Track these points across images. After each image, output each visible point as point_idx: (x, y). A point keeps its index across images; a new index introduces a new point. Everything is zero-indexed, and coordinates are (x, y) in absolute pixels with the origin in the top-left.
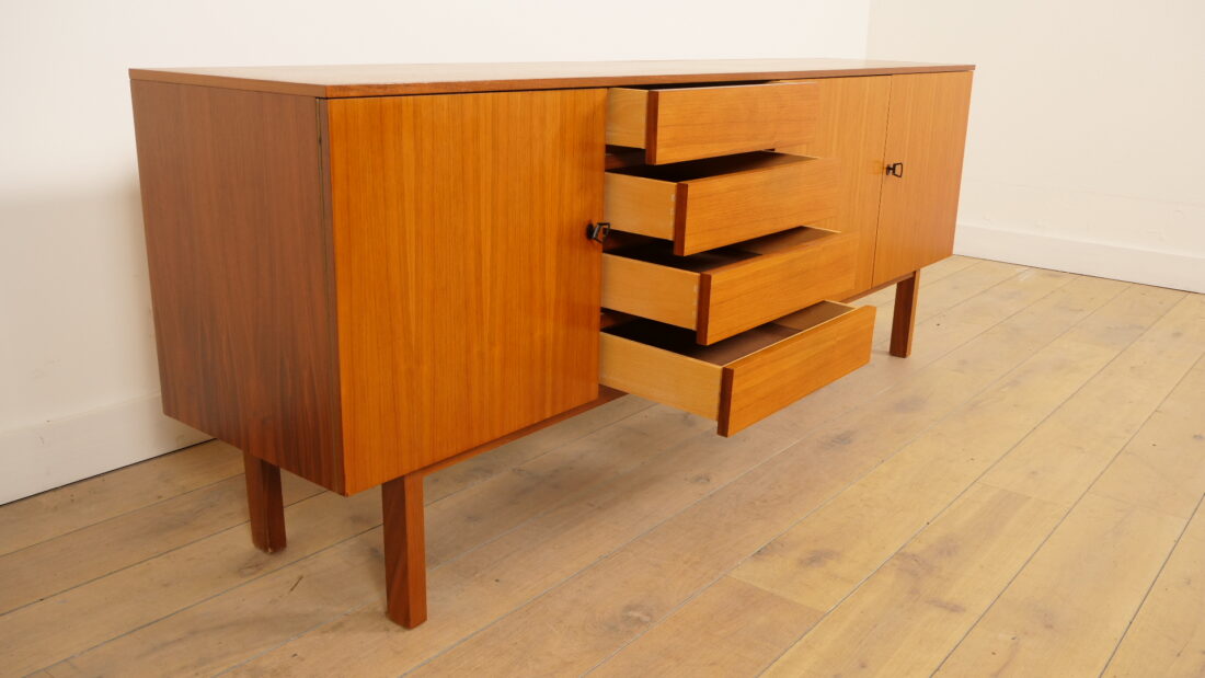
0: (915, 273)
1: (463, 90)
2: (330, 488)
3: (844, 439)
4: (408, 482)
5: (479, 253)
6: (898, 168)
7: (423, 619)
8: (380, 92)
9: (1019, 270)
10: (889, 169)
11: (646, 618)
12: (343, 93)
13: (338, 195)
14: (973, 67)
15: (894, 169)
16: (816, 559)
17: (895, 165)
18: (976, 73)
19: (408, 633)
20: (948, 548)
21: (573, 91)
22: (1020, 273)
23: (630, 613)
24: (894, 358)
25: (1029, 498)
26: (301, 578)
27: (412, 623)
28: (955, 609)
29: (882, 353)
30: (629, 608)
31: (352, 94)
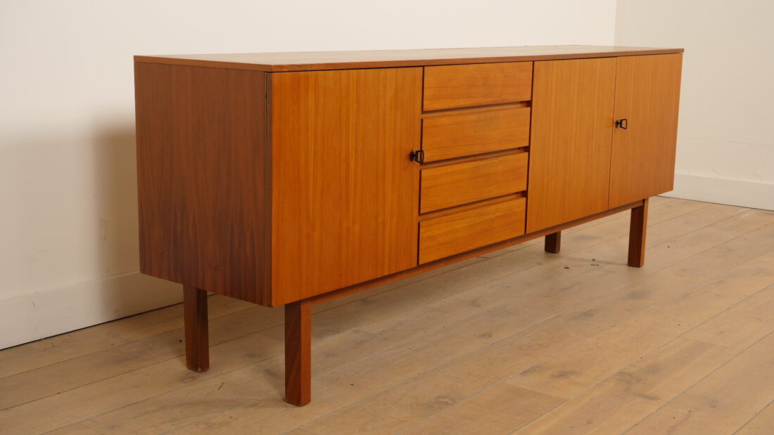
0: (644, 201)
1: (342, 68)
2: (261, 303)
3: (588, 314)
4: (303, 307)
5: (348, 165)
6: (624, 122)
7: (308, 401)
8: (298, 69)
9: (741, 210)
10: (617, 123)
11: (450, 402)
12: (281, 69)
13: (275, 127)
14: (682, 50)
15: (621, 123)
16: (563, 375)
17: (621, 121)
18: (684, 54)
19: (299, 408)
20: (654, 370)
21: (402, 69)
22: (742, 213)
23: (441, 400)
24: (631, 267)
25: (715, 345)
26: (223, 384)
27: (302, 402)
28: (653, 398)
29: (623, 264)
30: (439, 397)
31: (284, 70)
